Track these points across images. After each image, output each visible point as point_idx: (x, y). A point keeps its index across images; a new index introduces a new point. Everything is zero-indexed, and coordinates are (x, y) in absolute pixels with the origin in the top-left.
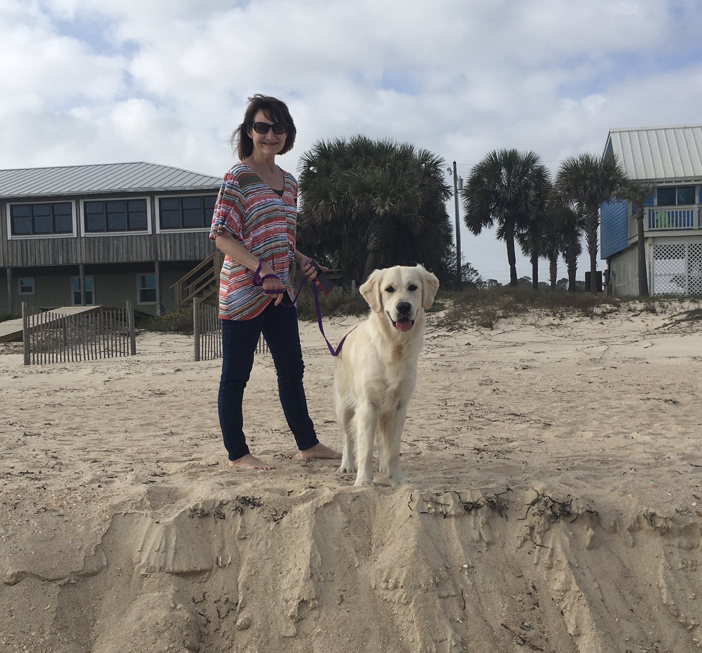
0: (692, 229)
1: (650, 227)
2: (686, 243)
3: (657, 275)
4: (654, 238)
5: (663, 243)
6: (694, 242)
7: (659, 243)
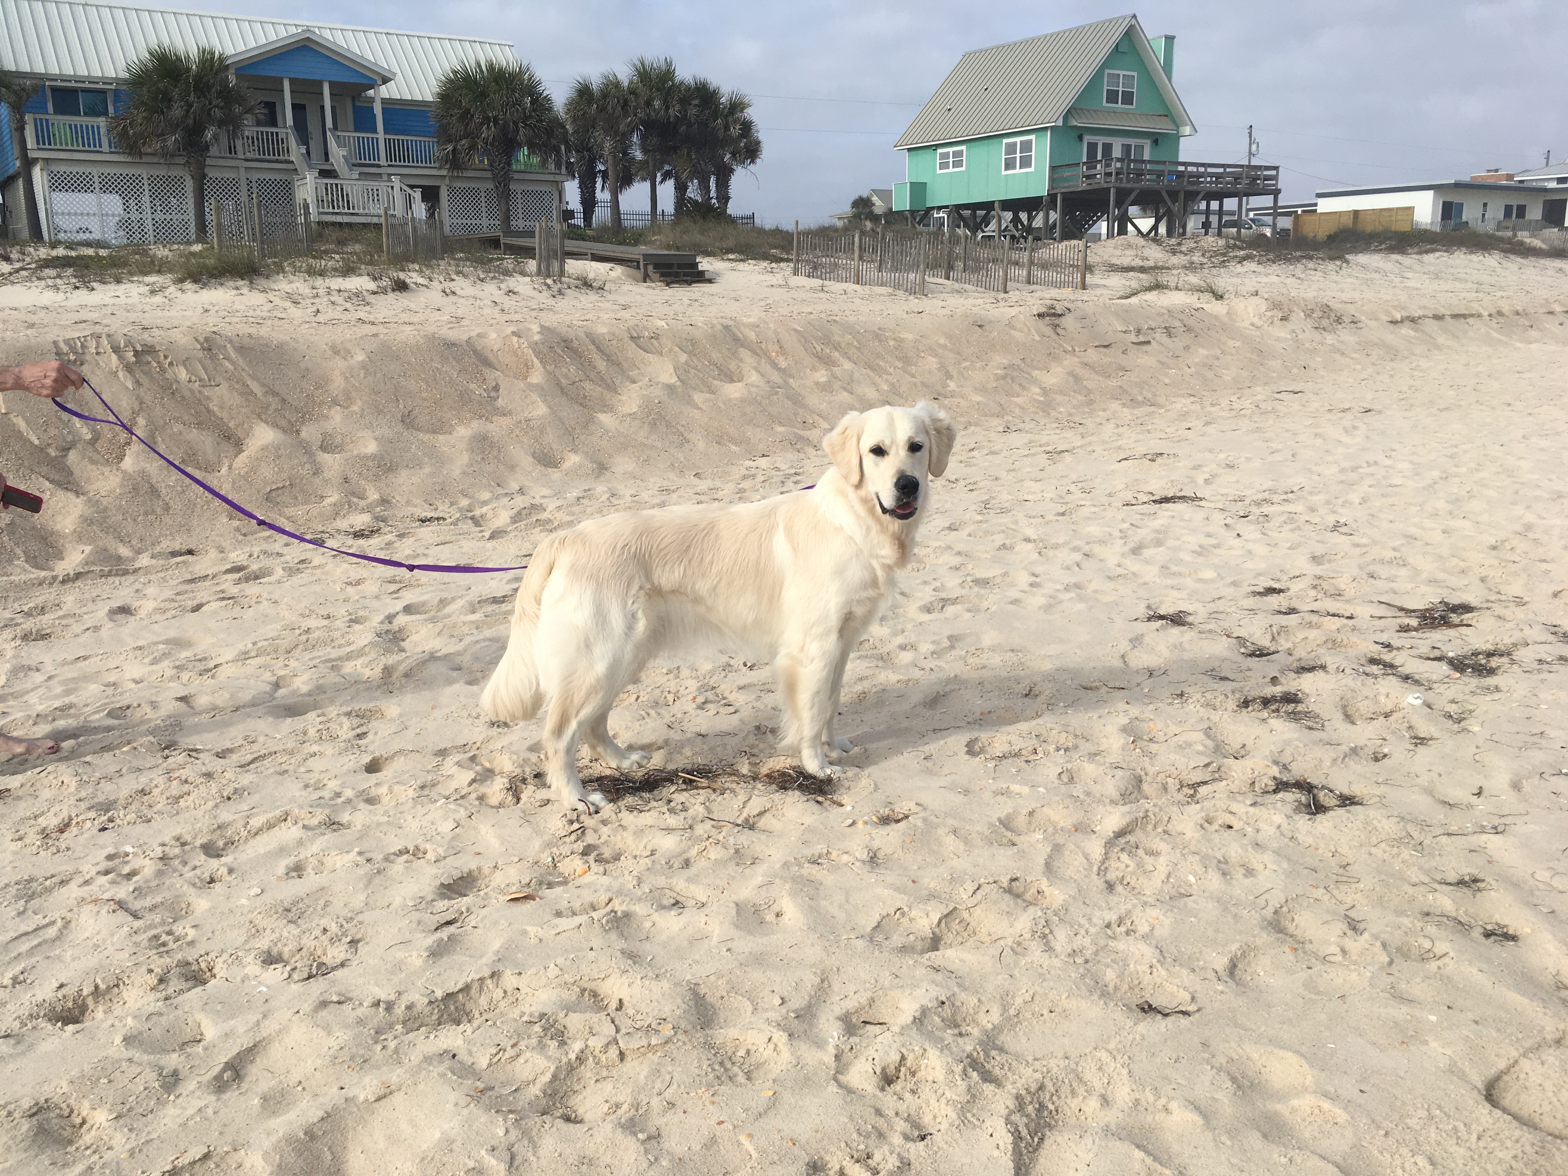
0: (101, 152)
1: (38, 143)
2: (95, 171)
3: (57, 213)
4: (46, 160)
5: (62, 168)
6: (107, 170)
7: (55, 168)
